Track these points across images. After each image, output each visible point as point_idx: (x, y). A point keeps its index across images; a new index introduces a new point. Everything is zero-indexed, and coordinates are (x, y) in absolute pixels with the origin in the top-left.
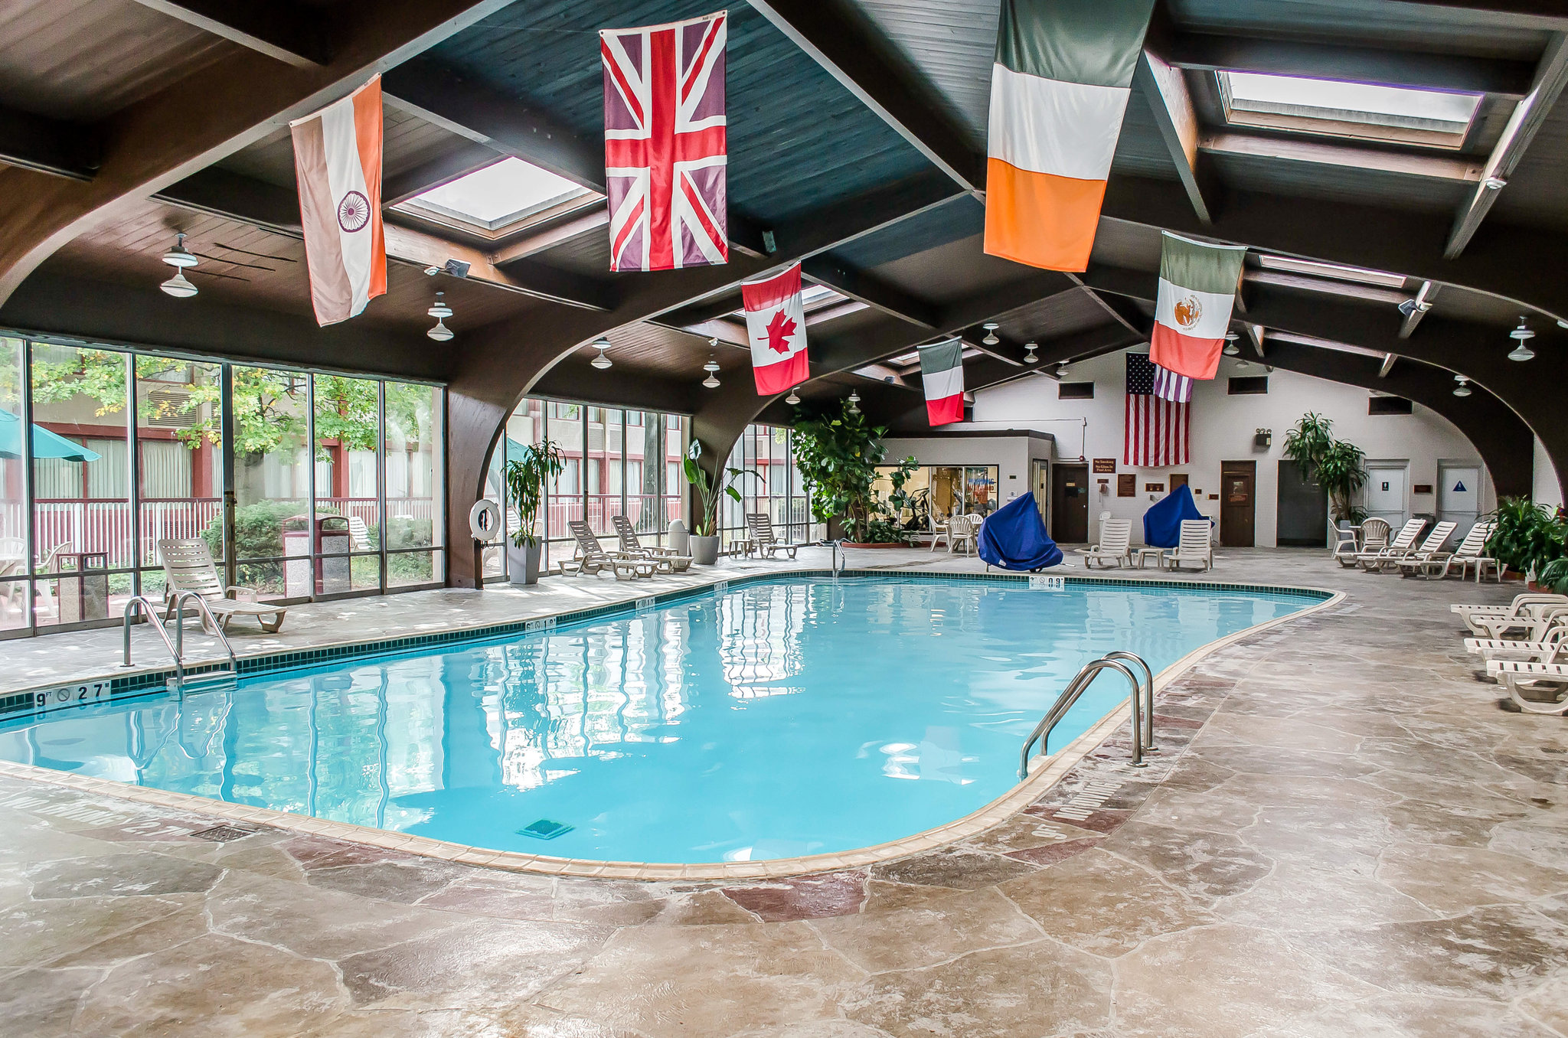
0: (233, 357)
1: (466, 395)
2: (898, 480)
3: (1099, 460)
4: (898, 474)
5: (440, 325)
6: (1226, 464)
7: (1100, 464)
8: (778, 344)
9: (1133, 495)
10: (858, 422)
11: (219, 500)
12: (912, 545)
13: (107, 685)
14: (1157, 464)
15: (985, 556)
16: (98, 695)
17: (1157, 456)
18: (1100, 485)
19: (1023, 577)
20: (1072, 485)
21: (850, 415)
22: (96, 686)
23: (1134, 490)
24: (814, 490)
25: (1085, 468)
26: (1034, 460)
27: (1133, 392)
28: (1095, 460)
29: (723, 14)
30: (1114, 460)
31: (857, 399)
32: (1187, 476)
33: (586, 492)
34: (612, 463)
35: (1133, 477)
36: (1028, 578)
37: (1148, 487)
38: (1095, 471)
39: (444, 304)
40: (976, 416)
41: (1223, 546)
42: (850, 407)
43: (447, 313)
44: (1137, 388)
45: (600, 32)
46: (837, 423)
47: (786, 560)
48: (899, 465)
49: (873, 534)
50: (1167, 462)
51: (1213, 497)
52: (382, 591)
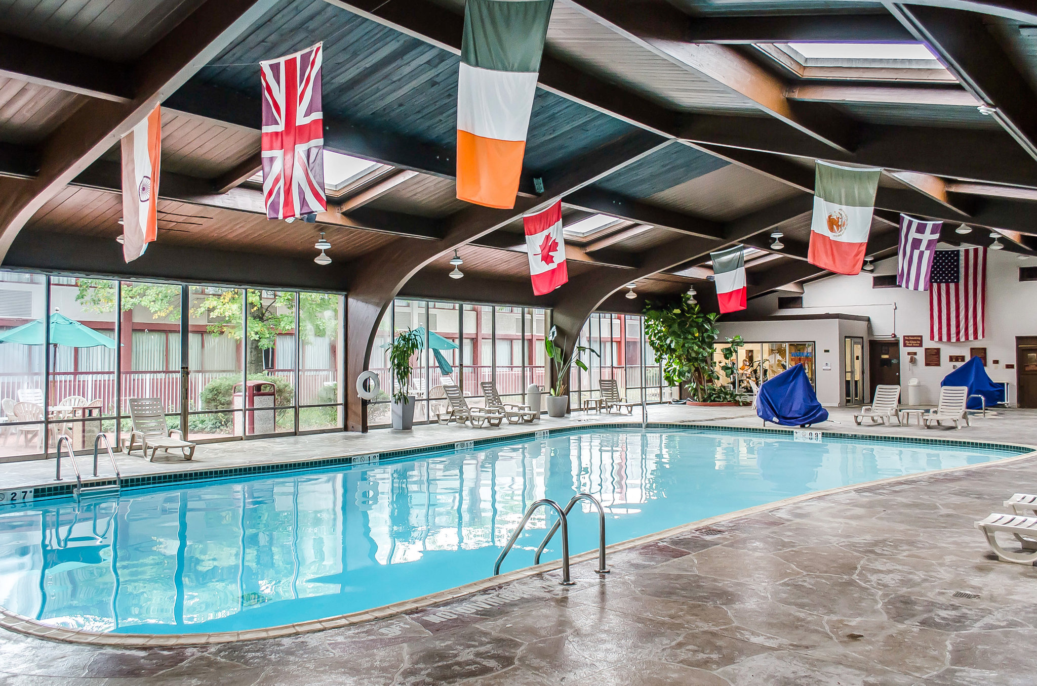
0: (189, 280)
1: (358, 300)
2: (728, 353)
3: (908, 336)
4: (728, 349)
5: (323, 254)
6: (1020, 339)
7: (909, 340)
8: (547, 259)
9: (938, 364)
10: (694, 311)
11: (178, 372)
12: (741, 404)
13: (31, 492)
14: (958, 340)
15: (761, 414)
16: (24, 498)
17: (958, 333)
18: (910, 356)
19: (789, 431)
20: (886, 357)
21: (688, 305)
22: (23, 492)
23: (939, 361)
24: (664, 362)
25: (896, 344)
26: (846, 337)
27: (936, 281)
28: (904, 336)
29: (320, 44)
30: (921, 337)
31: (694, 293)
32: (985, 349)
33: (461, 365)
34: (537, 342)
35: (938, 350)
36: (792, 432)
37: (951, 359)
38: (905, 345)
39: (325, 240)
40: (805, 303)
41: (1020, 407)
42: (689, 299)
43: (327, 246)
44: (938, 278)
45: (260, 63)
46: (677, 311)
47: (626, 415)
48: (728, 343)
49: (710, 395)
50: (967, 338)
51: (1009, 366)
52: (295, 434)
